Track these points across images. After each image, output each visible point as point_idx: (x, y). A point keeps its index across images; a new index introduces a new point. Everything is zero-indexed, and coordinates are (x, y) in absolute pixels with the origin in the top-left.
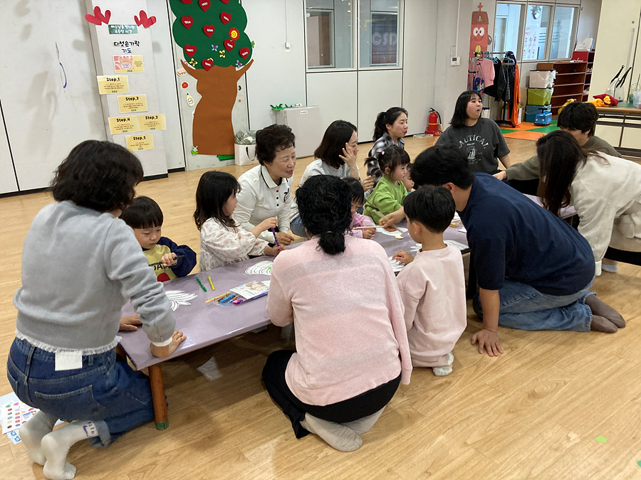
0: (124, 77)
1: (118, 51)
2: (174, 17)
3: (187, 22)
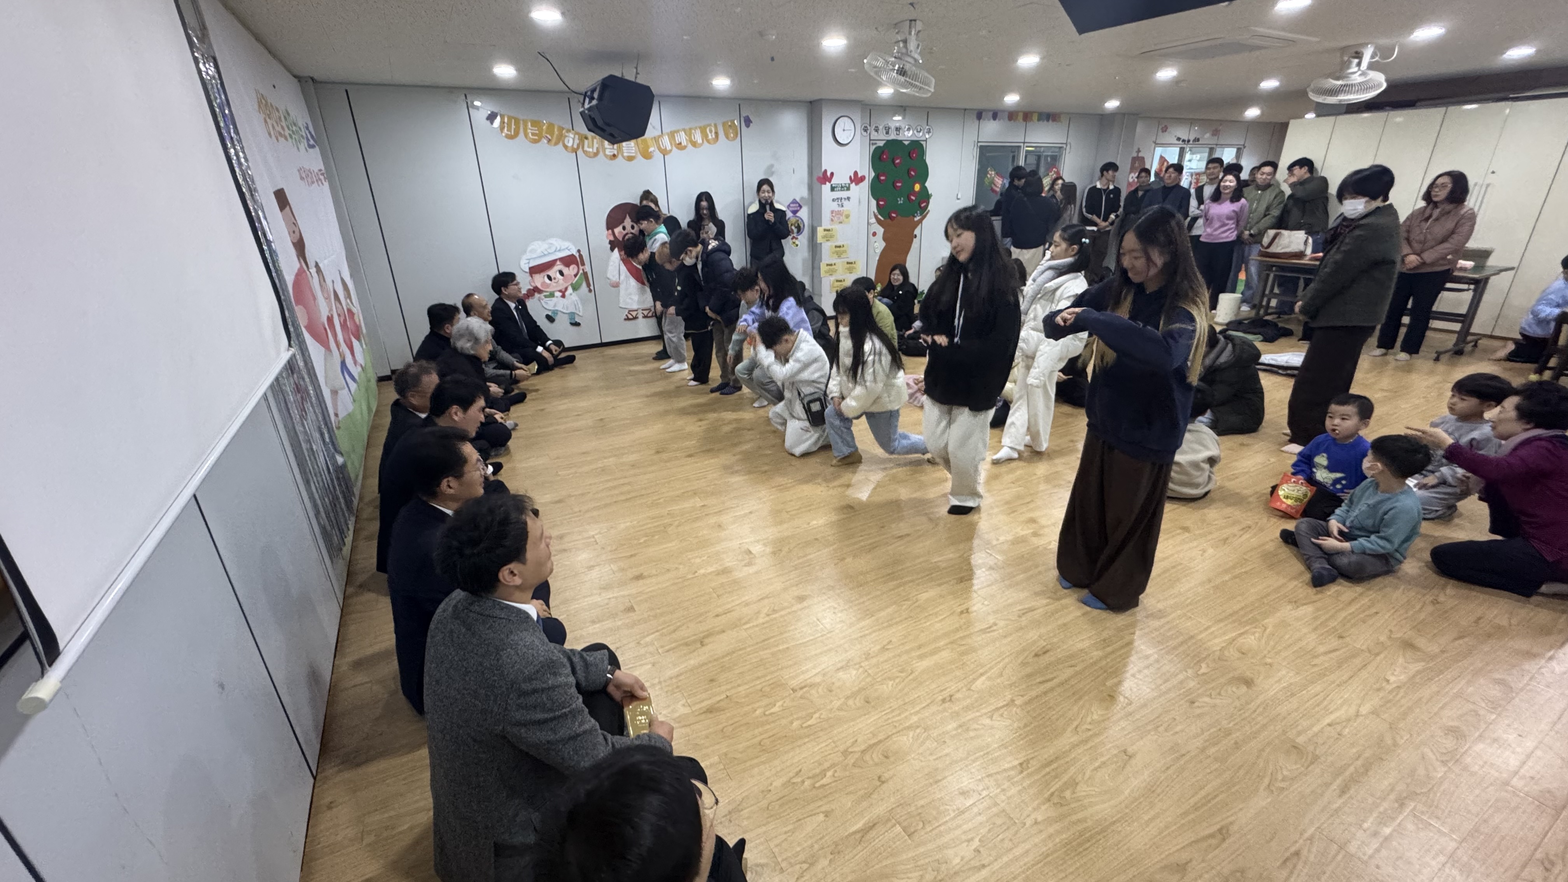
0: (836, 227)
1: (835, 206)
2: (873, 174)
3: (882, 178)
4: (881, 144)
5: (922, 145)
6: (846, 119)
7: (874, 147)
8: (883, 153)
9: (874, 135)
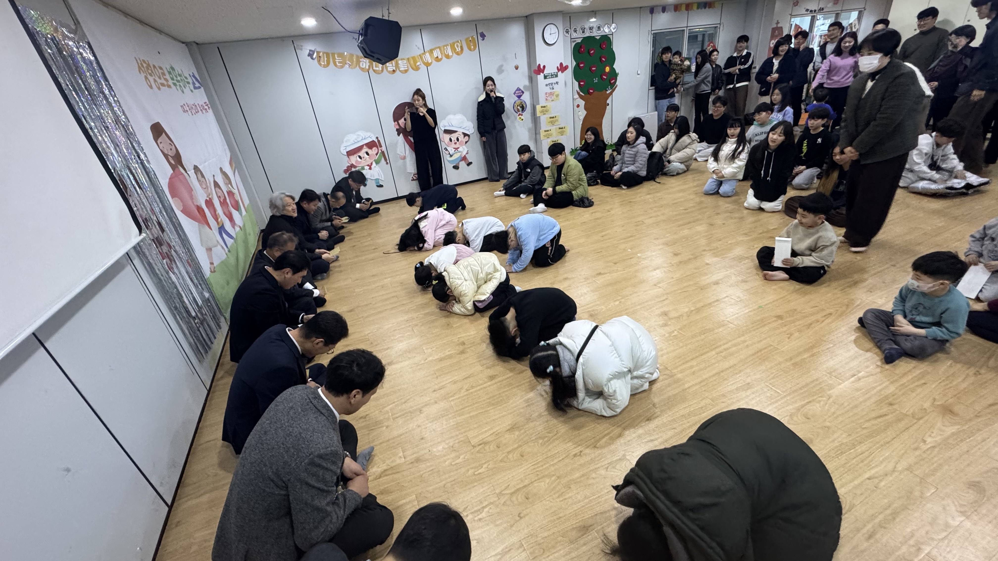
0: (549, 104)
1: (548, 89)
2: (574, 63)
3: (581, 65)
4: (579, 41)
5: (609, 38)
6: (552, 25)
7: (574, 44)
8: (581, 47)
9: (574, 35)
